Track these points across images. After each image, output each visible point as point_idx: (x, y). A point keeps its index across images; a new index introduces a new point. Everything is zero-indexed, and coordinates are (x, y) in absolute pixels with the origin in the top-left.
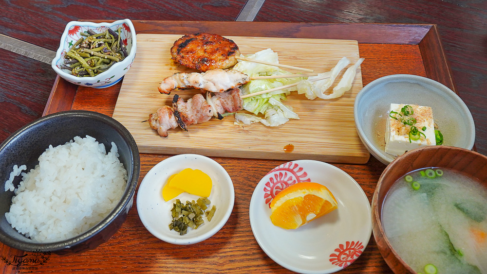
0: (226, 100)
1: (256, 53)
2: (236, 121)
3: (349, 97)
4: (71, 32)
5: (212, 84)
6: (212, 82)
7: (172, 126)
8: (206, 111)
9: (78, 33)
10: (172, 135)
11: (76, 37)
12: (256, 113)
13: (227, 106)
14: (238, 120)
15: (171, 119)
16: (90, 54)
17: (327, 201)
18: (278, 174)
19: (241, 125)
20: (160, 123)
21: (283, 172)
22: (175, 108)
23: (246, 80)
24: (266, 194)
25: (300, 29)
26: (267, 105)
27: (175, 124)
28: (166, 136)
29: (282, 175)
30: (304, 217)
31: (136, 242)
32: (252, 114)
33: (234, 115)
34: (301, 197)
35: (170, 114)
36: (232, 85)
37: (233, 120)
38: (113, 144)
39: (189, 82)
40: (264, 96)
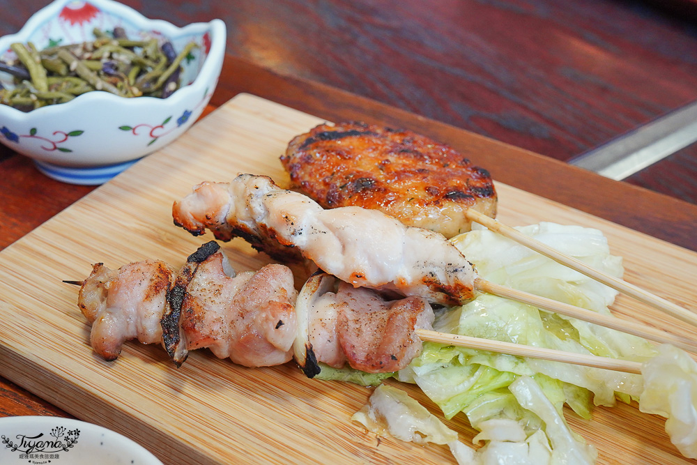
0: (364, 319)
1: (543, 224)
2: (366, 412)
4: (70, 14)
5: (336, 244)
6: (341, 239)
7: (140, 330)
8: (267, 319)
9: (89, 27)
10: (132, 364)
12: (450, 412)
13: (351, 339)
14: (377, 411)
15: (148, 305)
19: (376, 431)
20: (108, 306)
22: (185, 278)
23: (460, 275)
26: (501, 398)
27: (152, 329)
32: (435, 410)
33: (373, 389)
35: (156, 288)
36: (403, 271)
37: (359, 405)
39: (268, 211)
40: (505, 364)
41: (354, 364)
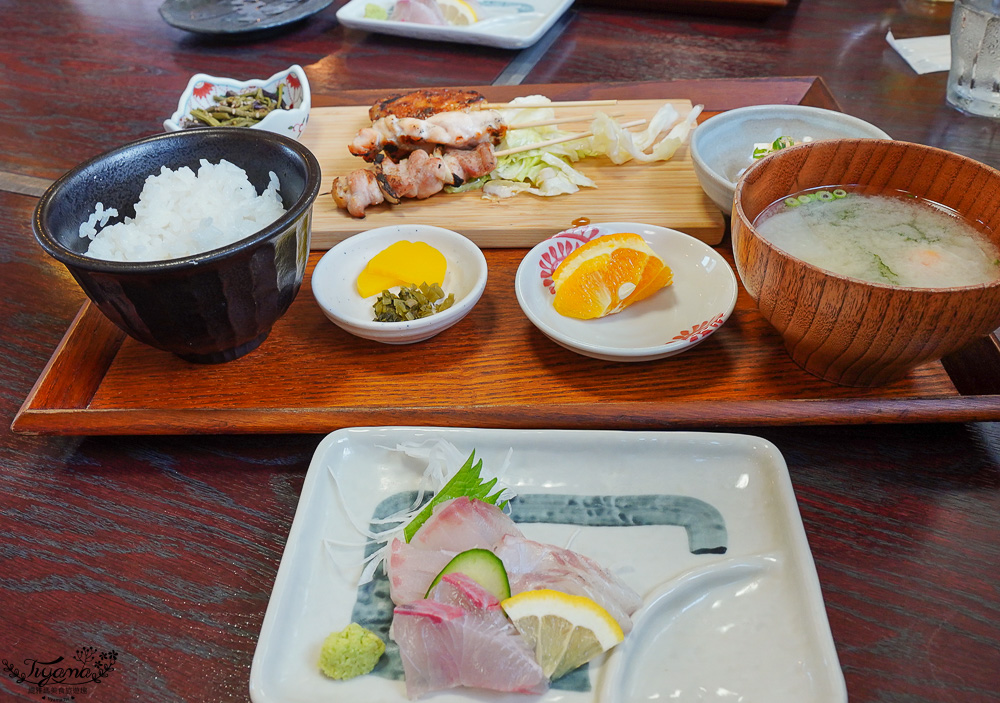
0: (468, 156)
2: (486, 195)
3: (682, 160)
4: (198, 92)
6: (443, 127)
7: (372, 200)
8: (433, 167)
9: (210, 97)
11: (206, 103)
12: (521, 179)
13: (468, 165)
14: (491, 192)
15: (371, 185)
16: (230, 114)
17: (653, 257)
18: (564, 245)
19: (494, 199)
20: (352, 194)
21: (573, 242)
22: (379, 171)
23: (501, 123)
24: (543, 272)
25: (590, 92)
27: (378, 196)
28: (362, 217)
29: (571, 247)
30: (614, 290)
31: (310, 357)
32: (514, 181)
33: (482, 188)
34: (606, 255)
35: (370, 178)
36: (476, 130)
38: (272, 174)
39: (402, 129)
40: (534, 153)
41: (474, 174)
